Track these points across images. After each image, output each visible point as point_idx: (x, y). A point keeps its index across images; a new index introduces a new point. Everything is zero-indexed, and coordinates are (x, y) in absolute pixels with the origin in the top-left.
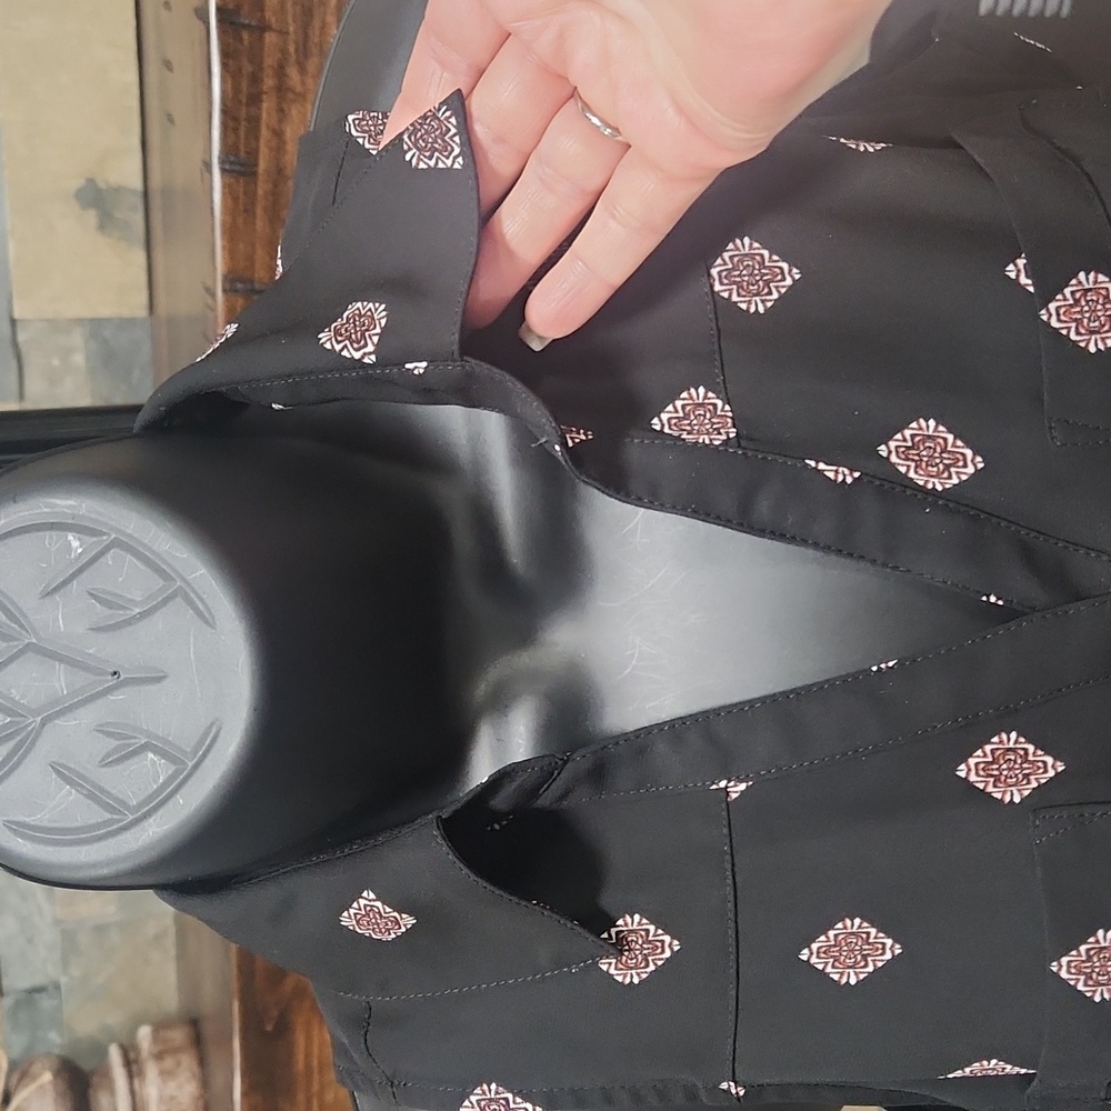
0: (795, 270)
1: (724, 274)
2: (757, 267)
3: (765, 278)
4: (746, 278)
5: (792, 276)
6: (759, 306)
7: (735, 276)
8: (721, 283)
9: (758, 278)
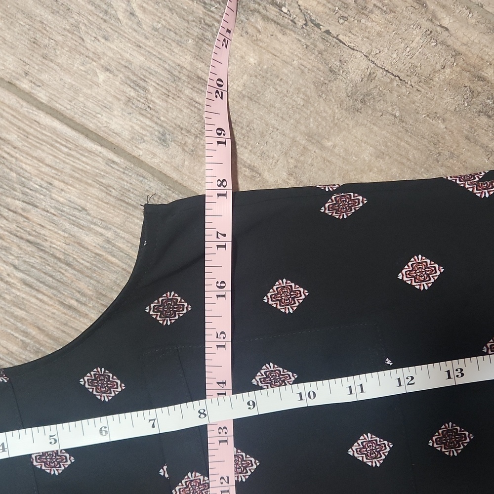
0: (72, 458)
1: (38, 457)
2: (54, 455)
3: (58, 460)
4: (49, 460)
5: (71, 460)
6: (55, 472)
7: (43, 459)
8: (37, 462)
9: (54, 460)
